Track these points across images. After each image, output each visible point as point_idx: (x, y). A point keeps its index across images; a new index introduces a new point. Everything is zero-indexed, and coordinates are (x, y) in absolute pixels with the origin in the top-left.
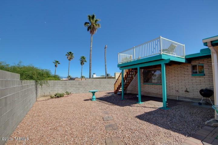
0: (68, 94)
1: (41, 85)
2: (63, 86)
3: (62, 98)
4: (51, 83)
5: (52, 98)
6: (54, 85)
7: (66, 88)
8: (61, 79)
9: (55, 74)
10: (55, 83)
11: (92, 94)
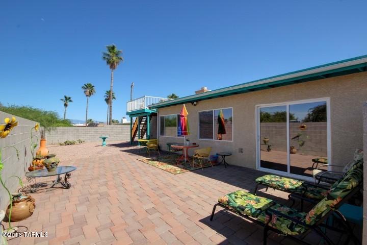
0: (80, 142)
1: (49, 131)
2: (74, 134)
3: (73, 146)
4: (60, 130)
5: (61, 145)
6: (63, 132)
7: (78, 136)
8: (74, 125)
9: (65, 117)
10: (65, 130)
11: (102, 140)
